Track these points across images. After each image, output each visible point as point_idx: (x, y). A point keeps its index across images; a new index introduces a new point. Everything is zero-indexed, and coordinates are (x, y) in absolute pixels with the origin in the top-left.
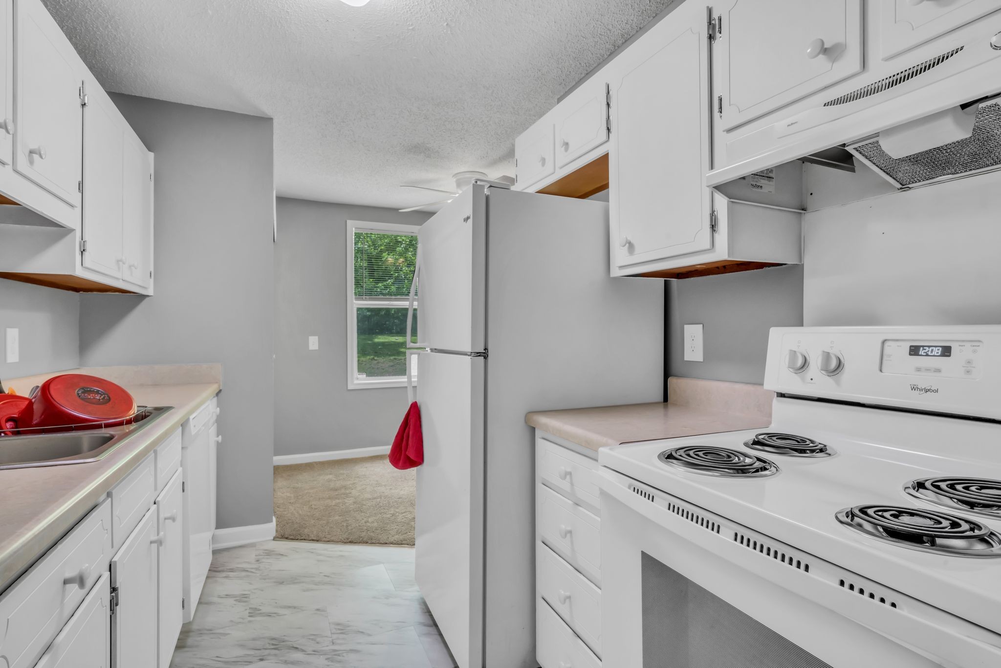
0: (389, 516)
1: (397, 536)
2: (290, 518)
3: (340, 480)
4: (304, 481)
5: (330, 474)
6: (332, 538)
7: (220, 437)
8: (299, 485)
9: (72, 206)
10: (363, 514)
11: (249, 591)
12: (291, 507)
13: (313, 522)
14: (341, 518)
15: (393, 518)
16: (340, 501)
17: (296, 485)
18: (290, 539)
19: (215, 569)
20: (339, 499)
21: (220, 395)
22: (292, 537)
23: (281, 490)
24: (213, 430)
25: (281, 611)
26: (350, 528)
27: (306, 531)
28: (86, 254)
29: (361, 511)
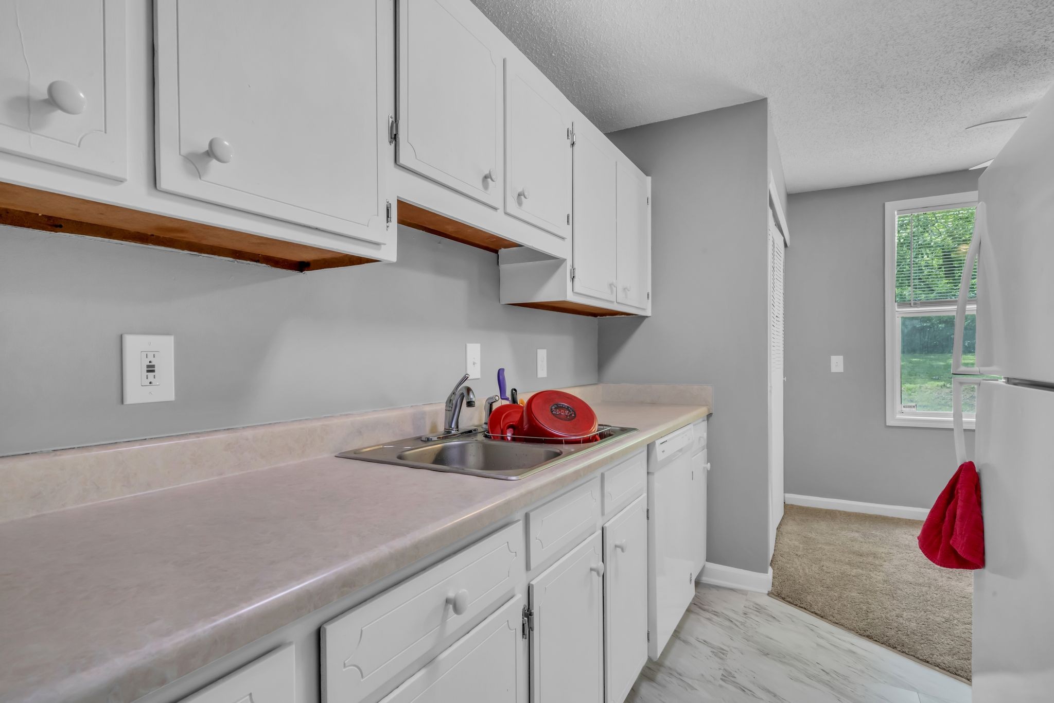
0: (938, 619)
1: (949, 658)
2: (792, 574)
3: (869, 543)
4: (820, 530)
5: (857, 531)
6: (843, 621)
7: (709, 464)
8: (813, 535)
9: (563, 238)
10: (895, 602)
11: (729, 647)
12: (796, 560)
13: (820, 589)
14: (861, 596)
15: (947, 625)
16: (864, 572)
17: (810, 535)
18: (787, 601)
19: (700, 605)
20: (862, 569)
21: (711, 419)
22: (789, 600)
23: (789, 535)
24: (702, 455)
25: (759, 693)
26: (871, 615)
27: (809, 598)
28: (576, 280)
29: (893, 597)
